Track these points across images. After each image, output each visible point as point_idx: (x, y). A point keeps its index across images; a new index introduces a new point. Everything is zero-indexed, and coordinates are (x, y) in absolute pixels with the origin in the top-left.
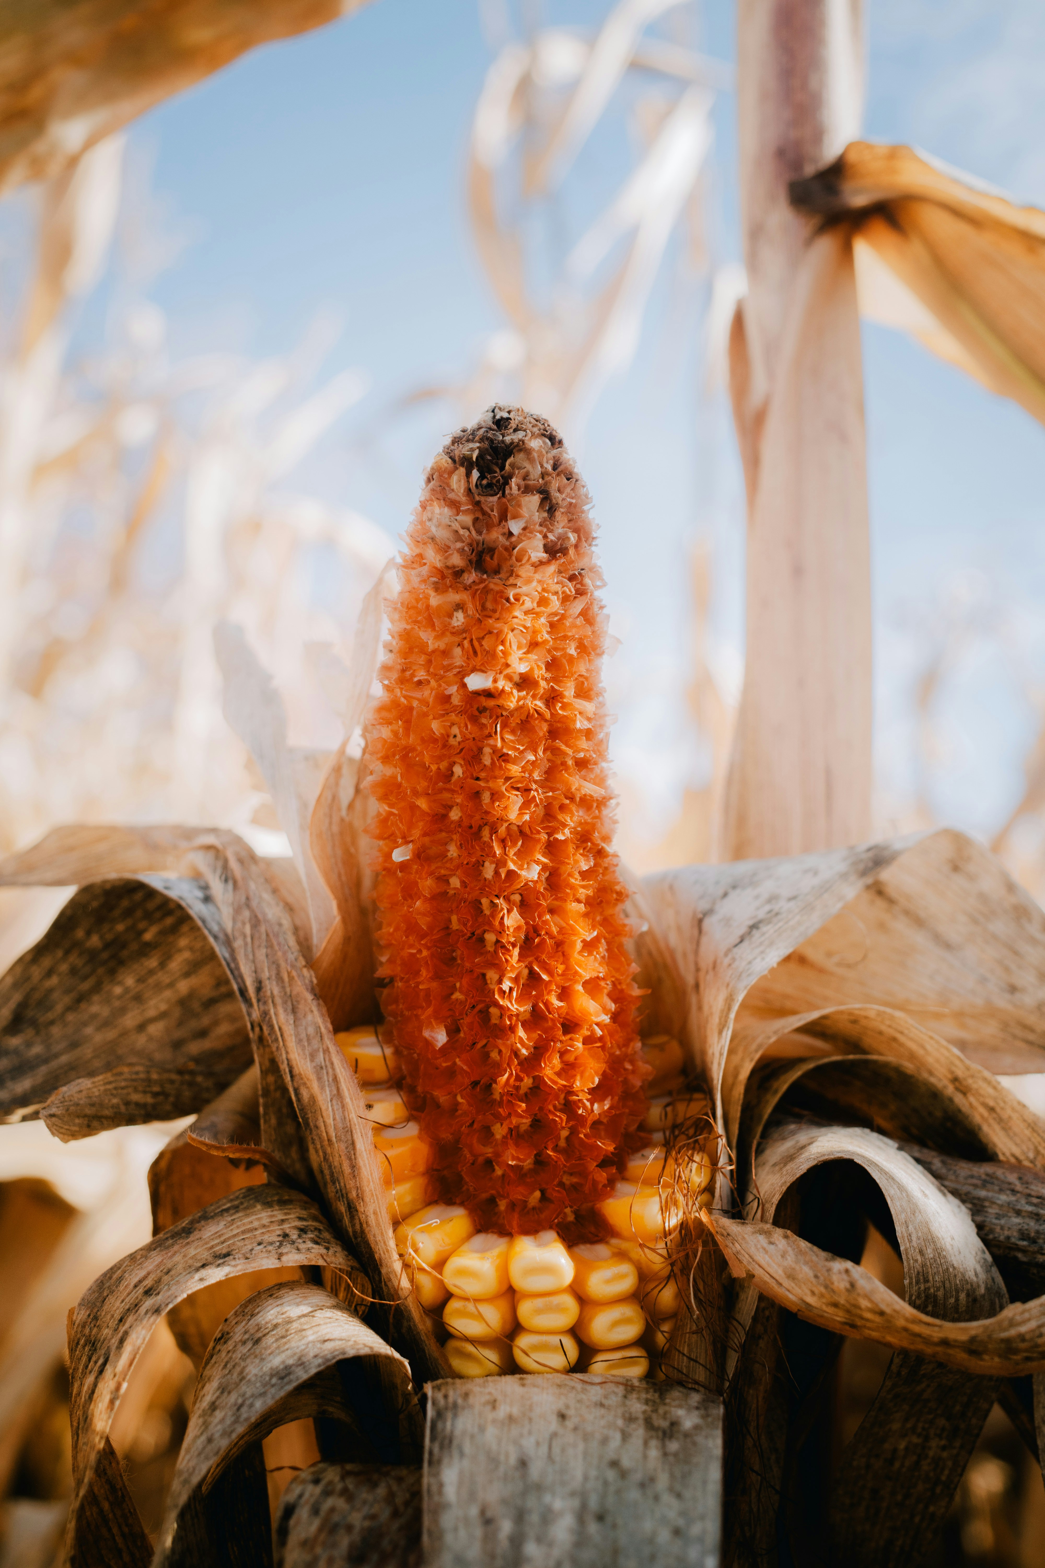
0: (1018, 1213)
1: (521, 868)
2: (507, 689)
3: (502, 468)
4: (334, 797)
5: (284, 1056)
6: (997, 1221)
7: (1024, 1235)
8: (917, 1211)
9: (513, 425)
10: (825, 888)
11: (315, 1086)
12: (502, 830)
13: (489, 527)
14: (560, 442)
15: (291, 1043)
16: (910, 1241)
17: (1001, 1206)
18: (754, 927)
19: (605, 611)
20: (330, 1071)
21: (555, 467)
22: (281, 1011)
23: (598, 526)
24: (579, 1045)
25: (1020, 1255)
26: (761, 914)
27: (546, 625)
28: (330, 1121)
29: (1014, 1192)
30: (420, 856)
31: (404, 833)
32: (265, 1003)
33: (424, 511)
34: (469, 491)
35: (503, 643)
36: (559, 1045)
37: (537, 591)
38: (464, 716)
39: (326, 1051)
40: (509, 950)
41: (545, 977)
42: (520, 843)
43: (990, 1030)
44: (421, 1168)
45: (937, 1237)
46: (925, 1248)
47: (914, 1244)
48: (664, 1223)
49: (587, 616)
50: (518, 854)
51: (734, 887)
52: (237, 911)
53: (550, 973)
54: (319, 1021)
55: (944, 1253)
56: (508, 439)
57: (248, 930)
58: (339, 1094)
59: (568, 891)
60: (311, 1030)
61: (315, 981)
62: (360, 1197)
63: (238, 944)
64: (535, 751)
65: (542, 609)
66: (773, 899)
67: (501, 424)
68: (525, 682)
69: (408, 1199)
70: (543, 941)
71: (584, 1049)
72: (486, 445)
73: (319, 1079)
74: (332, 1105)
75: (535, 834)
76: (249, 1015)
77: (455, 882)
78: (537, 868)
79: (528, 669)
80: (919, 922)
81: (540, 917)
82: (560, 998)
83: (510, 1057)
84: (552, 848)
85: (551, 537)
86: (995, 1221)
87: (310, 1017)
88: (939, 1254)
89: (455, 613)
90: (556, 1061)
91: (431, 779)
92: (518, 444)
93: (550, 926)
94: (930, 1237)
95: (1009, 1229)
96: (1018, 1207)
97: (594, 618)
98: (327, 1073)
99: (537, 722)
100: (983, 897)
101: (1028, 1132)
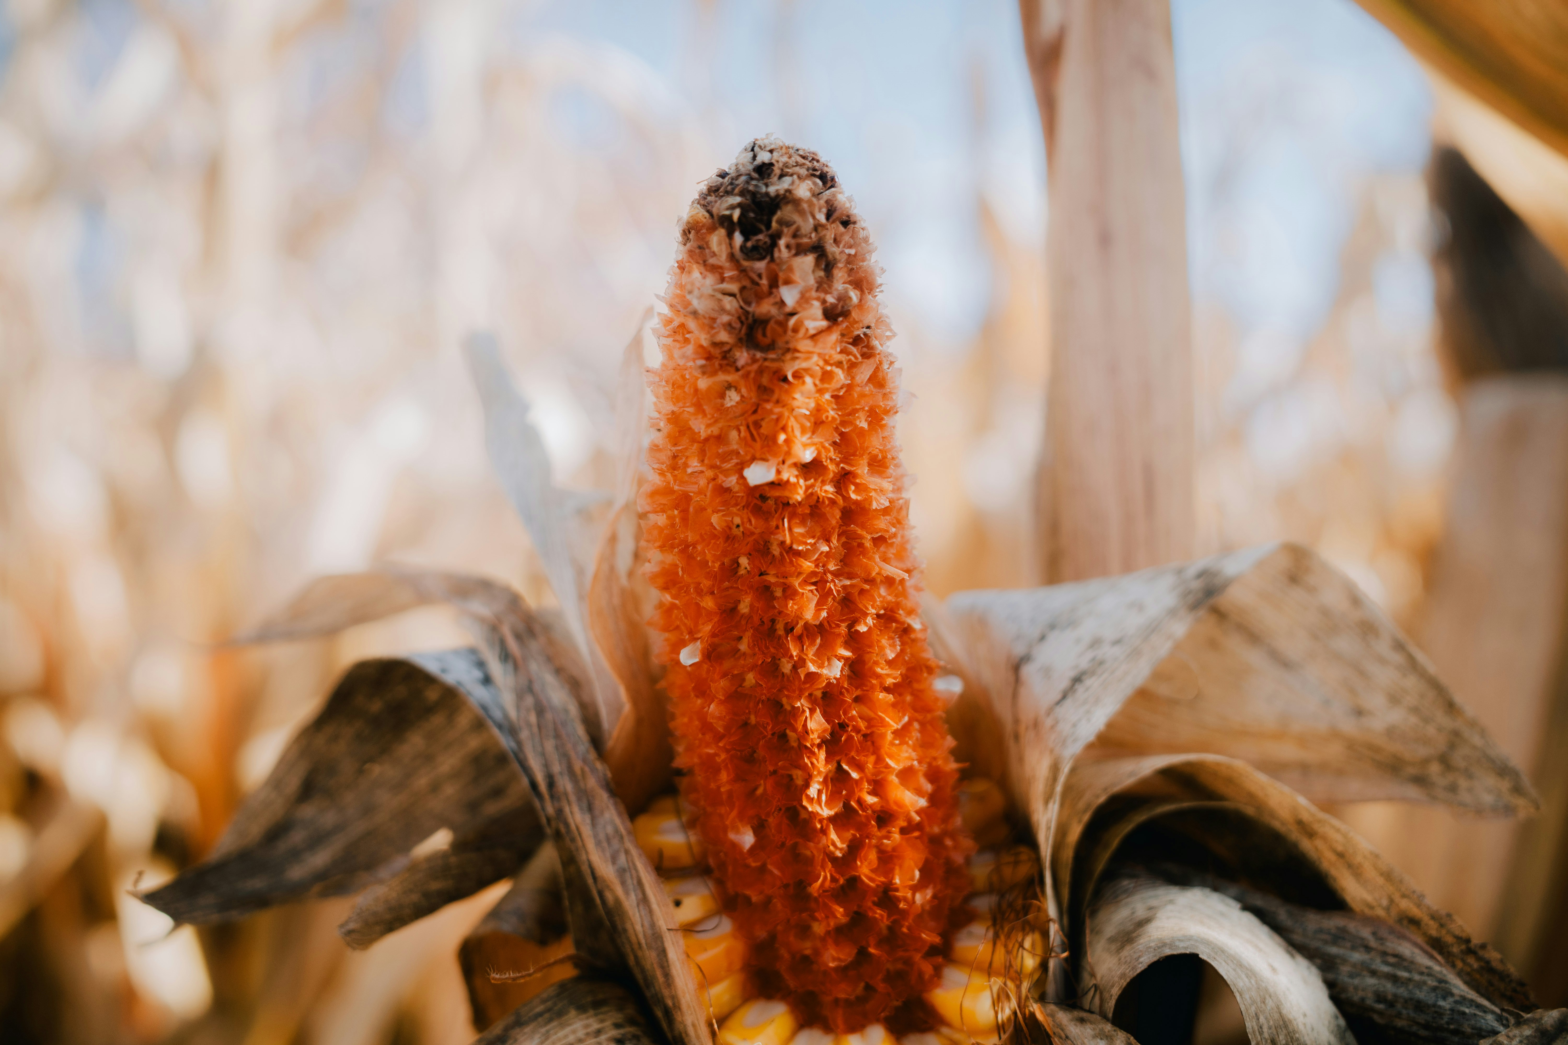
0: (1374, 973)
1: (821, 666)
2: (793, 480)
3: (768, 226)
4: (612, 569)
5: (584, 857)
6: (1350, 981)
7: (1380, 997)
8: (1267, 997)
9: (777, 171)
10: (1152, 629)
11: (619, 891)
12: (798, 629)
13: (760, 297)
14: (833, 179)
15: (590, 844)
16: (1261, 1033)
17: (1354, 965)
18: (1077, 680)
19: (896, 365)
20: (633, 872)
21: (828, 216)
22: (576, 809)
23: (883, 270)
24: (897, 836)
25: (1376, 1017)
26: (1084, 664)
27: (831, 402)
28: (638, 928)
29: (1368, 949)
30: (710, 655)
31: (691, 629)
32: (559, 799)
33: (682, 273)
34: (732, 257)
35: (784, 429)
36: (874, 841)
37: (818, 365)
38: (745, 511)
39: (627, 852)
40: (814, 753)
41: (855, 775)
42: (818, 641)
43: (1334, 751)
44: (738, 965)
45: (1289, 1019)
46: (1277, 1036)
47: (1266, 1035)
48: (997, 1017)
49: (878, 380)
50: (818, 654)
51: (1052, 627)
52: (520, 696)
53: (860, 767)
54: (618, 821)
55: (1297, 1035)
56: (772, 190)
57: (533, 718)
58: (644, 900)
59: (874, 682)
60: (610, 830)
61: (609, 775)
62: (677, 1006)
63: (524, 735)
64: (828, 541)
65: (826, 386)
66: (1096, 643)
67: (763, 171)
68: (811, 469)
69: (726, 998)
70: (850, 738)
71: (902, 839)
72: (748, 200)
73: (623, 883)
74: (639, 911)
75: (834, 628)
76: (543, 809)
77: (751, 678)
78: (838, 665)
79: (814, 455)
80: (1253, 637)
81: (845, 713)
82: (873, 793)
83: (823, 860)
84: (854, 640)
85: (831, 299)
86: (1346, 979)
87: (607, 815)
88: (1292, 1038)
89: (728, 392)
90: (873, 856)
91: (715, 577)
92: (784, 195)
93: (857, 722)
94: (1281, 1023)
95: (1364, 990)
96: (1374, 967)
97: (884, 379)
98: (631, 875)
99: (828, 509)
100: (1325, 612)
101: (1381, 881)
